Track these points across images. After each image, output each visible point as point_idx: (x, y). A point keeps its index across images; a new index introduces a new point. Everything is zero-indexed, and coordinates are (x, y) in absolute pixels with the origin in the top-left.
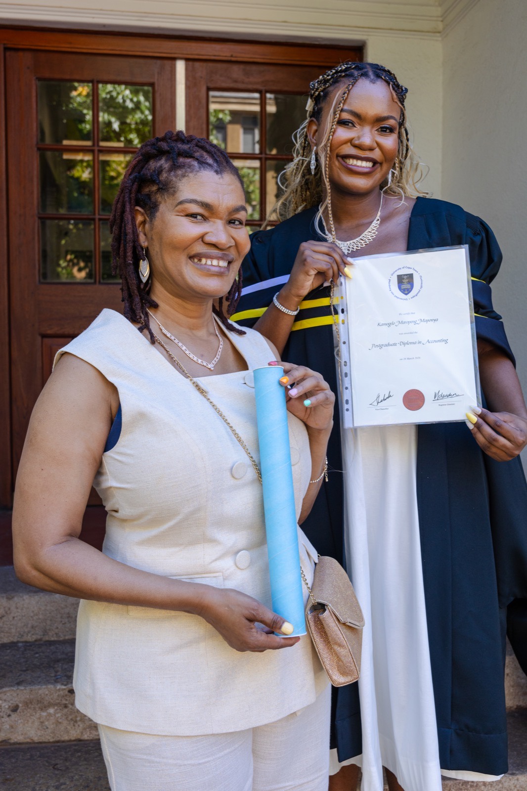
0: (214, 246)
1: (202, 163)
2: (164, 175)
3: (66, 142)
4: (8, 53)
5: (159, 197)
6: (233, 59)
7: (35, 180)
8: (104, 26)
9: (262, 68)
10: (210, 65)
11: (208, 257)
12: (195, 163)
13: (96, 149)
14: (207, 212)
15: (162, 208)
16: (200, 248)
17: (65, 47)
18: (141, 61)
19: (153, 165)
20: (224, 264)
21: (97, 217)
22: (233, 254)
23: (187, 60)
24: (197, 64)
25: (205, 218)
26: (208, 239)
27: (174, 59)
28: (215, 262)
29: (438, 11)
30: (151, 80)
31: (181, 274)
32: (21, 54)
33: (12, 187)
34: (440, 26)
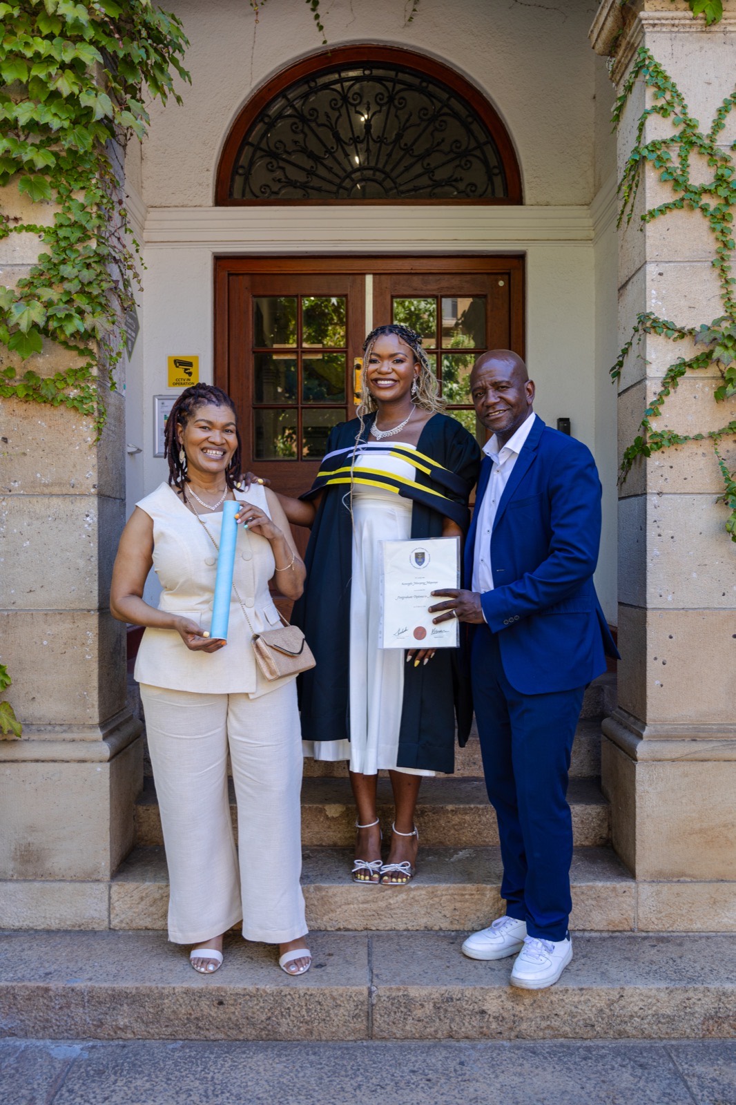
0: (213, 443)
1: (210, 401)
2: (191, 407)
3: (275, 346)
4: (231, 278)
5: (188, 418)
6: (413, 271)
7: (251, 378)
8: (307, 252)
9: (437, 277)
10: (394, 277)
11: (211, 449)
12: (206, 401)
13: (300, 350)
14: (210, 426)
15: (189, 424)
16: (206, 444)
17: (276, 270)
18: (337, 277)
19: (187, 401)
20: (220, 453)
21: (300, 406)
22: (226, 447)
23: (374, 274)
24: (383, 277)
25: (210, 429)
26: (210, 440)
27: (365, 274)
28: (214, 452)
29: (590, 222)
30: (345, 293)
31: (197, 459)
32: (241, 277)
33: (233, 383)
34: (592, 234)
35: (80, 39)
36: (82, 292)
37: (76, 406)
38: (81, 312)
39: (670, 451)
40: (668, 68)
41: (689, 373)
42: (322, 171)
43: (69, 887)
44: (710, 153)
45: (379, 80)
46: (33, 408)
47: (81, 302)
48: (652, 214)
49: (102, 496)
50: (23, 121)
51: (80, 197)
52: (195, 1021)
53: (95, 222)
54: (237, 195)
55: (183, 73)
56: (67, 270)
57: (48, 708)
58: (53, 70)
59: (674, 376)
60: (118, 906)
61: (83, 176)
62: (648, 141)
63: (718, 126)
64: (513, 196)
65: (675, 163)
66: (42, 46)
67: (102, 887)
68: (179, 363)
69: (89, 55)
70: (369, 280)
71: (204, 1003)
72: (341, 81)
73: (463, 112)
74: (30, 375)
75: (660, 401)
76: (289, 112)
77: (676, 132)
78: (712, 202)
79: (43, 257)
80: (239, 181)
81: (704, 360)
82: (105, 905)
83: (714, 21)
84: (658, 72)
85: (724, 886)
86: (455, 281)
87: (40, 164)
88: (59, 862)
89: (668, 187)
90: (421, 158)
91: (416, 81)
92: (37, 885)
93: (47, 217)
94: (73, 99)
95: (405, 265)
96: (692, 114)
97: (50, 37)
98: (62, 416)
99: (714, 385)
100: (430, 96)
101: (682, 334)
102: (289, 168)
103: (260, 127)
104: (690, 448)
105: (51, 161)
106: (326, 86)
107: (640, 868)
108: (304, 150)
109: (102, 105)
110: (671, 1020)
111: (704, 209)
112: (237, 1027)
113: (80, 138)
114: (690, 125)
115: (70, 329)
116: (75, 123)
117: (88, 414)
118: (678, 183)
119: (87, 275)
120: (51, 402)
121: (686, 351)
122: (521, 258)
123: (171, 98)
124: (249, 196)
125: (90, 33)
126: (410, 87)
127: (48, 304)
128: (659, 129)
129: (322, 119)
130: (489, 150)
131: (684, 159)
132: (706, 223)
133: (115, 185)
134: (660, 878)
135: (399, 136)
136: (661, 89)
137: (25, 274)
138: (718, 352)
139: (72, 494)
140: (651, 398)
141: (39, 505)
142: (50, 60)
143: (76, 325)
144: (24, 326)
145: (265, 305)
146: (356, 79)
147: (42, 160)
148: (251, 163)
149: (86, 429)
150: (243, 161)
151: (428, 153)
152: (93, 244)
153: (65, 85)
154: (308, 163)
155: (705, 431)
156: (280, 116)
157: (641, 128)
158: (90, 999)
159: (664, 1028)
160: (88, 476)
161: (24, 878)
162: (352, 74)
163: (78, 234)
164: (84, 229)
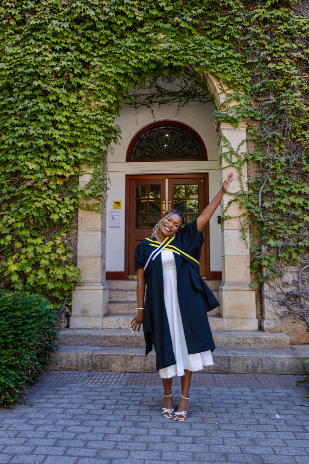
35: (100, 135)
36: (99, 187)
37: (97, 211)
38: (99, 191)
39: (229, 220)
40: (227, 137)
41: (233, 203)
42: (154, 152)
43: (93, 319)
44: (237, 155)
45: (169, 129)
46: (88, 212)
47: (99, 189)
48: (224, 168)
49: (102, 231)
50: (88, 152)
51: (99, 167)
52: (122, 342)
53: (102, 172)
54: (132, 159)
55: (121, 138)
56: (96, 182)
57: (89, 278)
58: (95, 142)
59: (230, 203)
60: (104, 323)
61: (100, 162)
62: (223, 152)
63: (238, 149)
64: (205, 158)
65: (229, 157)
66: (92, 137)
67: (101, 318)
68: (116, 203)
69: (102, 138)
70: (167, 180)
71: (124, 339)
72: (159, 129)
73: (192, 137)
74: (88, 205)
75: (227, 209)
76: (146, 137)
77: (229, 151)
78: (237, 166)
79: (91, 180)
80: (132, 155)
81: (236, 200)
82: (101, 323)
83: (236, 127)
84: (225, 138)
85: (244, 320)
86: (190, 180)
87: (91, 160)
88: (91, 313)
89: (227, 162)
90: (181, 148)
91: (179, 129)
92: (86, 318)
93: (92, 171)
94: (99, 147)
95: (176, 177)
96: (232, 147)
97: (94, 134)
98: (94, 214)
99: (239, 205)
100: (183, 133)
101: (231, 194)
102: (146, 152)
103: (138, 142)
104: (234, 219)
105: (93, 160)
106: (155, 131)
107: (224, 316)
108: (150, 147)
109: (104, 148)
110: (227, 344)
111: (236, 167)
112: (131, 344)
113: (100, 155)
114: (232, 149)
115: (97, 195)
116: (99, 152)
117: (100, 213)
118: (230, 161)
119: (100, 183)
120: (91, 210)
121: (232, 198)
122: (207, 174)
123: (118, 144)
124: (135, 159)
125: (102, 134)
126: (178, 131)
127: (92, 190)
128: (225, 150)
129: (154, 139)
130: (199, 146)
131: (231, 157)
132: (236, 170)
133: (106, 163)
134: (229, 317)
135: (175, 143)
136: (225, 142)
137: (87, 183)
138: (239, 198)
139: (96, 231)
140: (225, 208)
141: (88, 233)
142: (94, 139)
143: (98, 194)
144: (88, 194)
145: (139, 187)
146: (163, 129)
147: (92, 159)
148: (136, 151)
149: (99, 216)
150: (134, 150)
151: (182, 147)
152: (101, 177)
153: (97, 144)
154: (150, 151)
155: (237, 216)
156: (143, 139)
157: (221, 150)
158: (100, 337)
159: (226, 346)
160: (99, 227)
161: (83, 316)
162: (162, 128)
163: (98, 175)
164: (99, 173)
